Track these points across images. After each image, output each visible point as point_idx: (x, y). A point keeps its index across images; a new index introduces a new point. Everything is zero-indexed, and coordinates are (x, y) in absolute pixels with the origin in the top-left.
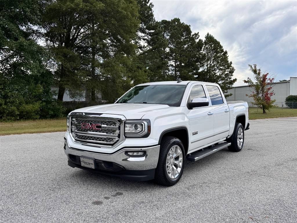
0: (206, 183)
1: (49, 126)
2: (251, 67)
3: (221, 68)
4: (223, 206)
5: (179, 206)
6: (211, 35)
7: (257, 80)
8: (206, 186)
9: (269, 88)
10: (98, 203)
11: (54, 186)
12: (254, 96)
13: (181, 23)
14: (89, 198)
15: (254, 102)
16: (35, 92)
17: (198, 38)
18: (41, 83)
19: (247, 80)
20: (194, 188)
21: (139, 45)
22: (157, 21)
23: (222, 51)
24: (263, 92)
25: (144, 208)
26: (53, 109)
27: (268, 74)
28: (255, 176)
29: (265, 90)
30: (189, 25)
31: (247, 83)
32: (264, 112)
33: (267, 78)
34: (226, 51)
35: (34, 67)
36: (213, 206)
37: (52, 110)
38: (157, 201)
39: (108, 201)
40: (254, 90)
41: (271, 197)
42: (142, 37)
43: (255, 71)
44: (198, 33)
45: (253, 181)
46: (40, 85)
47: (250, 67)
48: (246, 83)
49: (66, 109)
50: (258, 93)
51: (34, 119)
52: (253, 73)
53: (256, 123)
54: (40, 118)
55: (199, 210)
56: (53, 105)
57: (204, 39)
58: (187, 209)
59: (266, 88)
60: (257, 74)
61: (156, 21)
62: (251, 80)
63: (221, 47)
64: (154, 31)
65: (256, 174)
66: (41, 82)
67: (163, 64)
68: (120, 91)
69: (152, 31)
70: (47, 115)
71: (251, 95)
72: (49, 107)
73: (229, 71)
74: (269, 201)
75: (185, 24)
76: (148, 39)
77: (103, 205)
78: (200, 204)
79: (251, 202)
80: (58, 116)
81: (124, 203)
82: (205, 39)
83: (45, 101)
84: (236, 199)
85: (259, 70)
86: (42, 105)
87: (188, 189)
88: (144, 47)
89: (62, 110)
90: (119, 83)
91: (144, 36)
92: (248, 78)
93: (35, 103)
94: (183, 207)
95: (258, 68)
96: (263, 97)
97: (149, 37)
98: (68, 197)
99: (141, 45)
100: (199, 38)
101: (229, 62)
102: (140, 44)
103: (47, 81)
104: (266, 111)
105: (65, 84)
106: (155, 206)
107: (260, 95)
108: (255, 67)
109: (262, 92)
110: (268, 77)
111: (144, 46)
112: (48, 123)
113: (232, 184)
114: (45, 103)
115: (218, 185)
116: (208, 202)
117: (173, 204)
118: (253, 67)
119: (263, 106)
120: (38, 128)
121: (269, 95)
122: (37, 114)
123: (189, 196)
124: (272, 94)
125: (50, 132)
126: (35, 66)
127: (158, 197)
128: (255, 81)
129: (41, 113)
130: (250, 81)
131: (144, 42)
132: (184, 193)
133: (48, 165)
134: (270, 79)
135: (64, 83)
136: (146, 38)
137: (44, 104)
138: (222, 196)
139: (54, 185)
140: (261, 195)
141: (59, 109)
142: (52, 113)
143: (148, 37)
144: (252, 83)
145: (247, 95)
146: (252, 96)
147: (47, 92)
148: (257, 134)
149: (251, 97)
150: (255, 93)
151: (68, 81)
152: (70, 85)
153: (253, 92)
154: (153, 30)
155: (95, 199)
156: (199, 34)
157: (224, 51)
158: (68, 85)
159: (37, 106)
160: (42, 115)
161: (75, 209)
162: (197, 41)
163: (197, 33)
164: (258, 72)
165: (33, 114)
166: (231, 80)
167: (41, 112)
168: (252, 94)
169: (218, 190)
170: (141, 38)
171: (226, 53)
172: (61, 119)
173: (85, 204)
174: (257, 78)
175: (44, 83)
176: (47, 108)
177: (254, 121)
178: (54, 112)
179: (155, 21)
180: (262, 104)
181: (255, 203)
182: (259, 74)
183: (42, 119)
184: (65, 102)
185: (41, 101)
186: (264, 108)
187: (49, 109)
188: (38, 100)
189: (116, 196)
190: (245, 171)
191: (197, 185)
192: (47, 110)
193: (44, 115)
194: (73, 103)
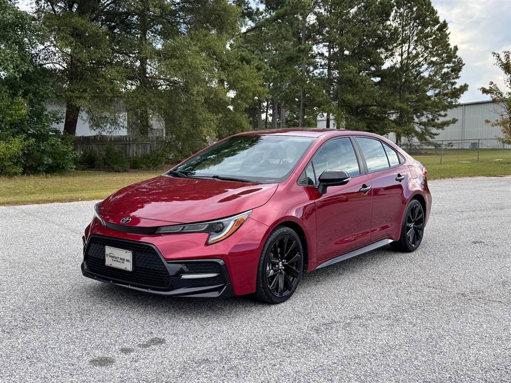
0: (360, 318)
1: (43, 190)
2: (498, 57)
3: (434, 59)
4: (387, 372)
5: (289, 369)
8: (360, 326)
10: (104, 362)
11: (14, 323)
12: (504, 123)
14: (86, 350)
15: (503, 136)
16: (11, 116)
18: (25, 95)
19: (487, 88)
20: (332, 329)
21: (245, 9)
23: (436, 21)
25: (205, 373)
26: (51, 153)
28: (477, 303)
31: (489, 95)
34: (445, 22)
35: (7, 60)
36: (366, 371)
37: (51, 155)
38: (240, 359)
39: (126, 356)
40: (503, 110)
41: (506, 351)
43: (507, 67)
45: (471, 314)
46: (21, 99)
47: (495, 57)
48: (485, 94)
49: (80, 153)
51: (11, 175)
52: (502, 72)
53: (503, 183)
54: (23, 173)
55: (331, 380)
56: (53, 145)
58: (304, 377)
62: (497, 88)
63: (433, 12)
65: (480, 298)
66: (23, 93)
67: (299, 52)
68: (200, 114)
70: (39, 165)
71: (497, 121)
72: (43, 148)
73: (452, 67)
74: (499, 360)
77: (114, 368)
78: (338, 365)
79: (457, 364)
80: (63, 168)
81: (162, 362)
83: (33, 135)
84: (423, 356)
86: (26, 143)
87: (317, 331)
88: (258, 12)
89: (71, 156)
90: (197, 93)
92: (492, 83)
93: (12, 138)
94: (296, 372)
98: (38, 348)
99: (250, 8)
101: (452, 46)
102: (249, 6)
103: (38, 91)
105: (77, 97)
106: (232, 368)
108: (507, 56)
111: (258, 9)
112: (40, 183)
113: (419, 321)
114: (34, 140)
115: (387, 322)
116: (357, 361)
117: (274, 365)
118: (503, 57)
120: (17, 194)
122: (16, 164)
123: (316, 347)
125: (38, 202)
126: (8, 57)
127: (244, 350)
128: (506, 90)
129: (25, 161)
130: (495, 90)
132: (305, 340)
133: (12, 275)
135: (76, 95)
137: (32, 141)
138: (391, 348)
139: (15, 320)
140: (483, 348)
141: (66, 153)
142: (50, 161)
144: (499, 93)
145: (487, 122)
146: (498, 124)
147: (38, 115)
148: (501, 209)
149: (496, 125)
150: (507, 116)
151: (85, 91)
152: (88, 98)
153: (502, 115)
155: (99, 354)
157: (441, 20)
158: (85, 99)
159: (16, 145)
160: (28, 165)
161: (48, 376)
165: (7, 164)
166: (455, 88)
167: (25, 159)
168: (500, 119)
169: (385, 334)
171: (445, 25)
172: (70, 176)
173: (73, 365)
175: (31, 95)
176: (39, 151)
177: (501, 181)
178: (54, 158)
181: (466, 365)
183: (28, 174)
185: (24, 136)
187: (43, 152)
188: (18, 133)
189: (148, 346)
190: (456, 291)
191: (339, 322)
192: (38, 154)
193: (32, 165)
194: (99, 139)
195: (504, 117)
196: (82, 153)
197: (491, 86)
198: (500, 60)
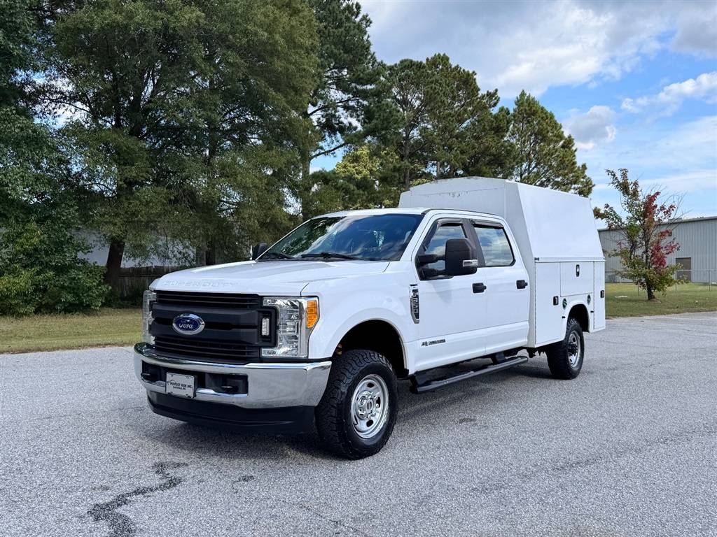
2: (614, 175)
3: (559, 179)
6: (529, 96)
7: (630, 211)
9: (662, 233)
12: (623, 253)
13: (453, 67)
15: (622, 269)
16: (23, 245)
17: (495, 105)
19: (602, 212)
21: (337, 124)
22: (382, 62)
23: (560, 136)
24: (647, 242)
26: (74, 289)
27: (658, 193)
29: (653, 239)
30: (474, 72)
31: (604, 220)
32: (651, 296)
33: (656, 206)
34: (570, 137)
40: (622, 238)
42: (341, 102)
43: (624, 187)
44: (496, 90)
46: (34, 225)
47: (610, 176)
48: (599, 219)
49: (107, 288)
50: (634, 247)
51: (20, 315)
52: (618, 193)
54: (36, 312)
56: (74, 279)
57: (512, 108)
59: (655, 232)
60: (628, 195)
61: (379, 60)
62: (614, 212)
63: (556, 126)
64: (373, 86)
66: (37, 218)
69: (369, 87)
70: (56, 303)
71: (615, 250)
72: (63, 282)
73: (579, 188)
75: (462, 70)
76: (356, 106)
80: (87, 306)
82: (516, 107)
83: (55, 268)
85: (636, 184)
86: (41, 277)
88: (350, 127)
91: (348, 101)
92: (607, 206)
93: (23, 271)
95: (631, 179)
96: (647, 257)
97: (360, 100)
99: (342, 123)
100: (499, 106)
101: (579, 164)
102: (341, 120)
104: (655, 293)
107: (639, 252)
108: (624, 175)
109: (644, 242)
110: (658, 202)
111: (350, 124)
118: (618, 175)
119: (647, 281)
121: (663, 251)
122: (28, 302)
124: (672, 247)
128: (624, 215)
129: (40, 298)
130: (611, 214)
131: (346, 114)
134: (664, 209)
136: (351, 103)
137: (50, 274)
141: (89, 289)
143: (358, 102)
144: (617, 218)
146: (617, 255)
149: (613, 255)
150: (626, 245)
153: (620, 244)
154: (371, 85)
156: (499, 94)
157: (566, 135)
159: (23, 280)
160: (43, 303)
162: (495, 111)
163: (492, 91)
164: (631, 188)
168: (618, 251)
170: (340, 104)
171: (569, 143)
174: (630, 206)
176: (58, 286)
179: (375, 60)
180: (645, 276)
182: (635, 194)
183: (42, 314)
184: (129, 269)
185: (37, 268)
186: (650, 286)
187: (63, 287)
188: (31, 265)
192: (55, 289)
193: (48, 303)
194: (152, 270)
195: (623, 246)
196: (110, 288)
197: (607, 209)
198: (616, 178)
